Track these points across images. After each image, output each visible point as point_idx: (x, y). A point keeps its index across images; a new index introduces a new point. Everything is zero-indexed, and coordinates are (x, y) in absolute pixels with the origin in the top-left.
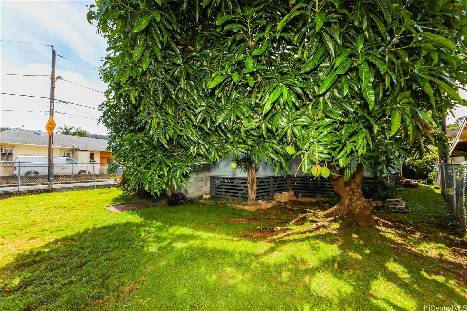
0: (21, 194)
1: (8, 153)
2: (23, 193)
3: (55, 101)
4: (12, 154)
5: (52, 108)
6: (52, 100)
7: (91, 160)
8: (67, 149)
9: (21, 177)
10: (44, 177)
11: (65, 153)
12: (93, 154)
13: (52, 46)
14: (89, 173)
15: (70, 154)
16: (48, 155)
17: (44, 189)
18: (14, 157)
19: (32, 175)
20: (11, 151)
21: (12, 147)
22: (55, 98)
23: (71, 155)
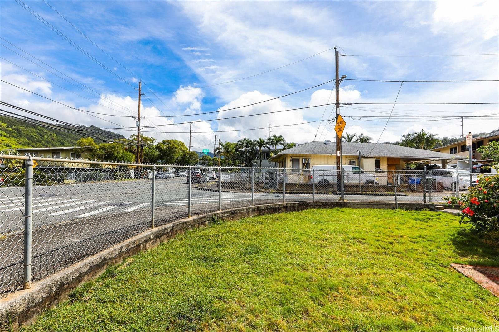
0: (316, 206)
1: (306, 163)
2: (318, 205)
3: (340, 105)
4: (309, 164)
5: (338, 113)
6: (337, 104)
7: (377, 168)
8: (351, 157)
9: (316, 185)
10: (333, 186)
11: (350, 161)
12: (379, 160)
13: (335, 48)
14: (377, 183)
15: (354, 162)
16: (336, 163)
17: (336, 203)
18: (311, 166)
19: (324, 183)
20: (309, 160)
21: (309, 157)
22: (340, 102)
23: (356, 163)
